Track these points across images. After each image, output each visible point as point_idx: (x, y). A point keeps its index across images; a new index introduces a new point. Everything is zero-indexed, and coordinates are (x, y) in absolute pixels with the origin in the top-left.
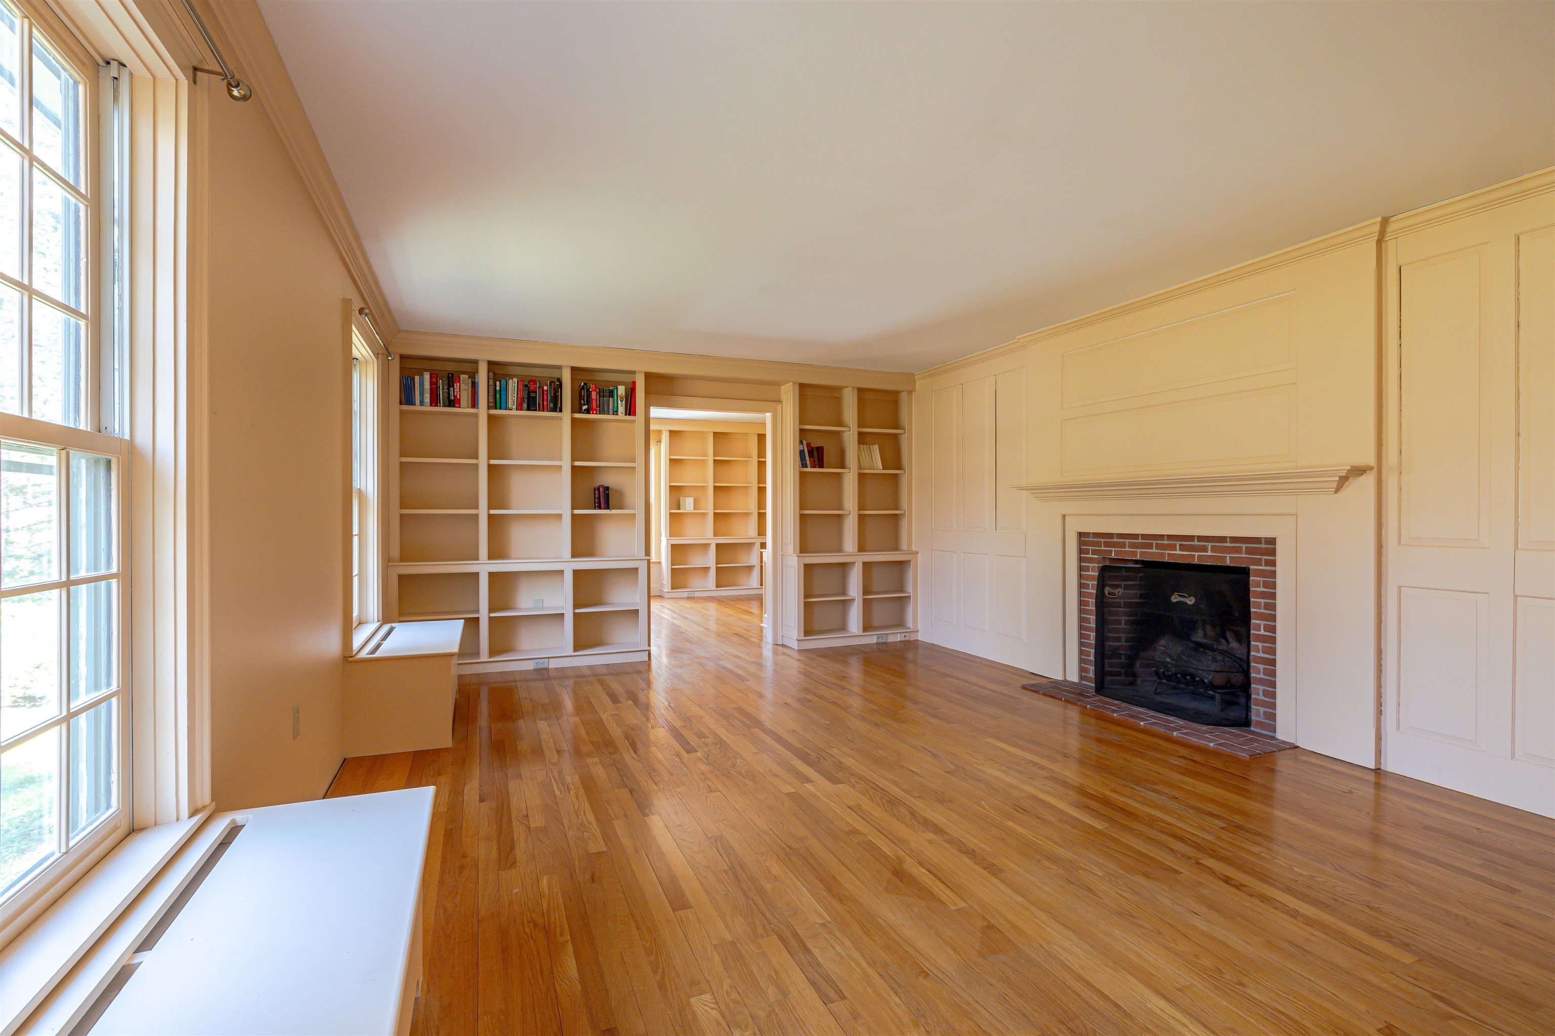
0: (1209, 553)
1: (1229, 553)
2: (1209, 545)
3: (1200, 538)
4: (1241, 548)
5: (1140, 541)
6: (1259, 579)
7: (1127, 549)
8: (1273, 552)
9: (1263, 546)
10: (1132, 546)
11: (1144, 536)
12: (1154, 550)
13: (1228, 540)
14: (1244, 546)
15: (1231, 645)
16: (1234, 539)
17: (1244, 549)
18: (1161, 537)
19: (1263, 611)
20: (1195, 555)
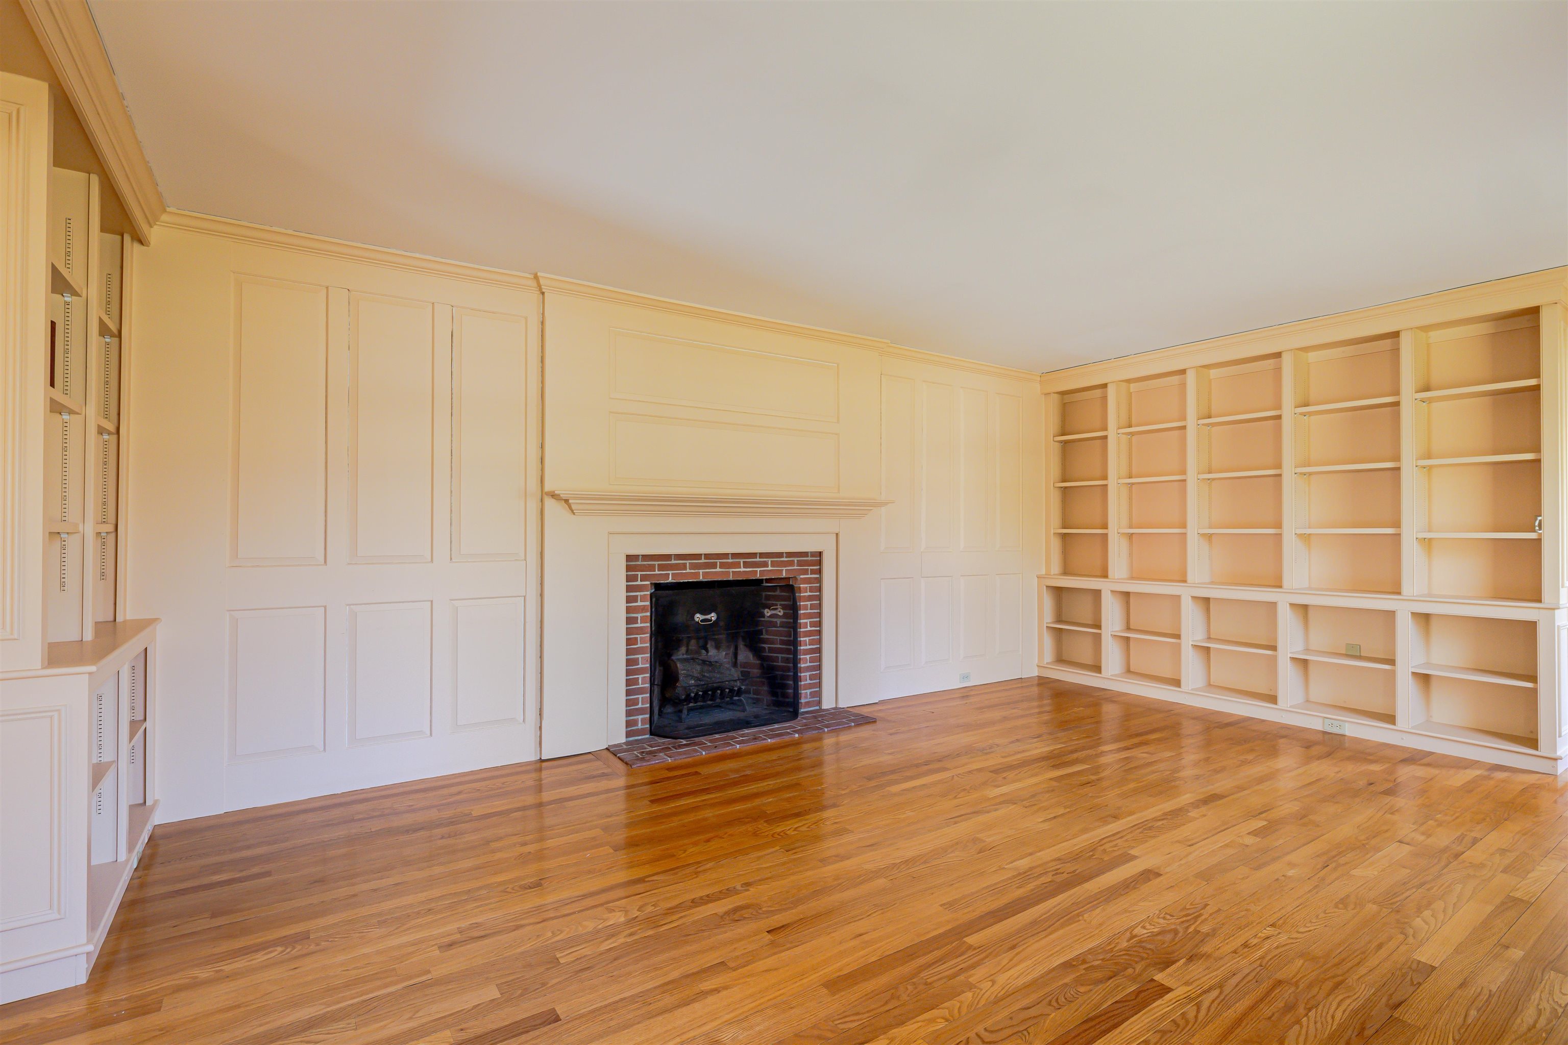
0: (770, 568)
1: (785, 567)
2: (769, 560)
3: (762, 555)
4: (793, 561)
5: (703, 561)
6: (807, 585)
7: (688, 571)
8: (820, 563)
9: (809, 558)
10: (693, 566)
11: (707, 556)
12: (718, 569)
13: (785, 555)
14: (796, 559)
15: (710, 654)
16: (790, 554)
17: (796, 562)
18: (726, 556)
19: (809, 611)
20: (757, 571)
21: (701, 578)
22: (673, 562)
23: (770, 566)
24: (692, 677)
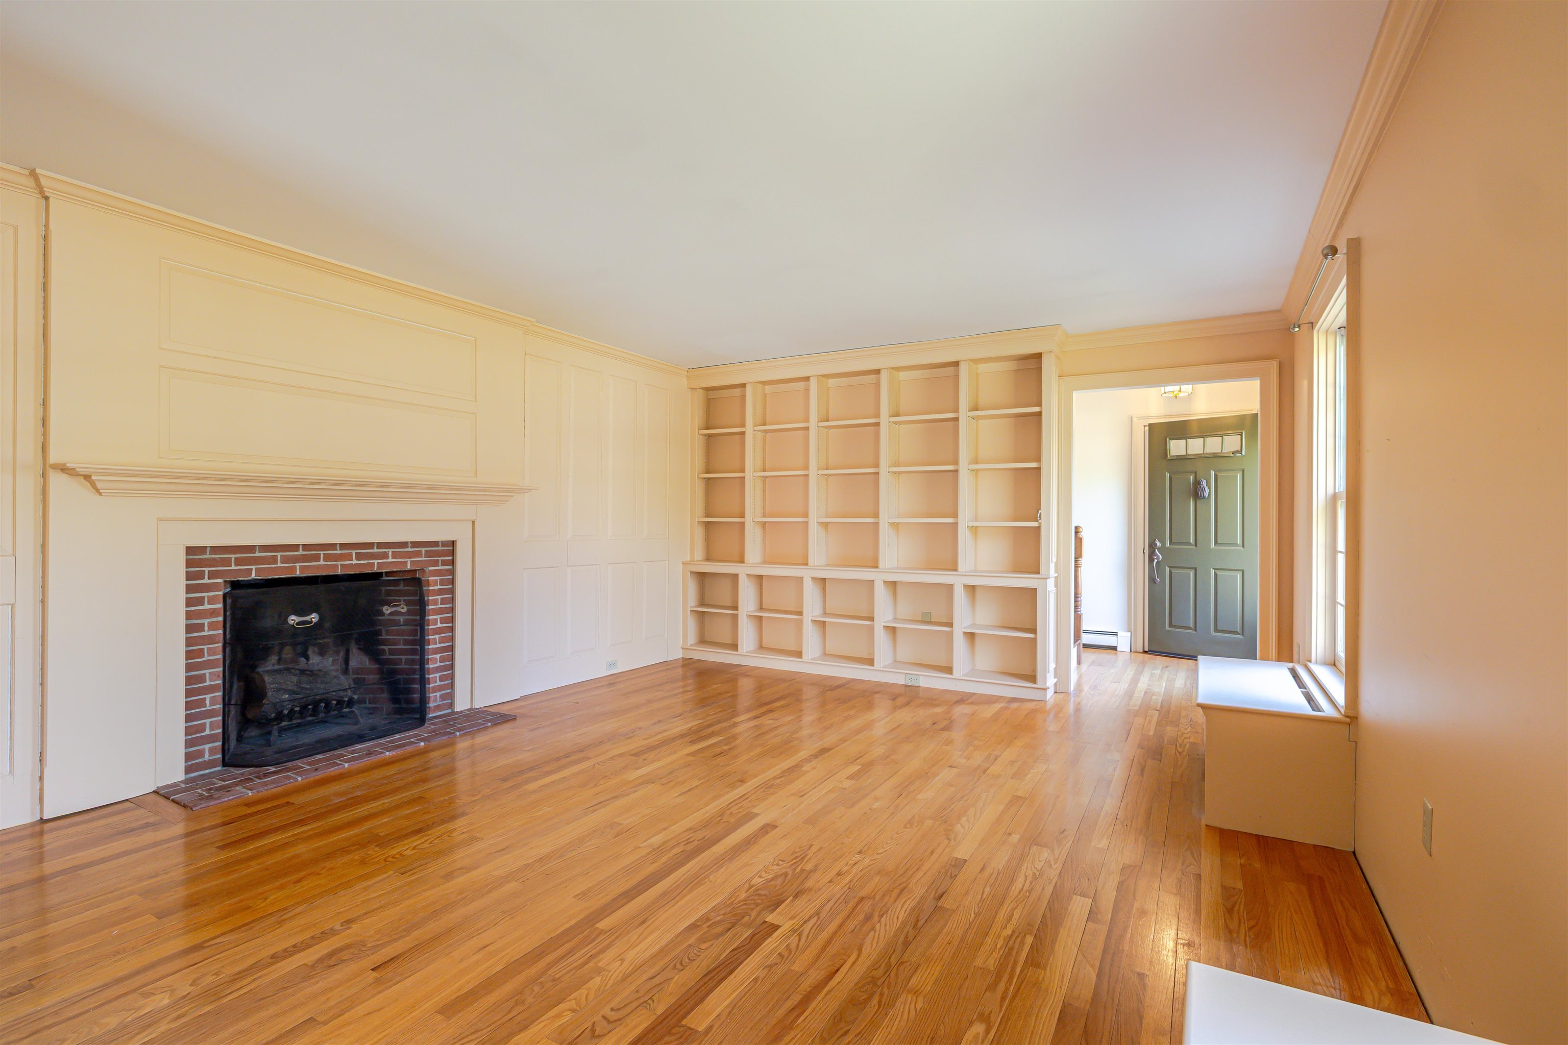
0: (390, 560)
1: (410, 558)
2: (390, 551)
3: (380, 545)
4: (421, 551)
5: (301, 552)
6: (436, 578)
7: (279, 565)
8: (453, 553)
9: (440, 548)
10: (285, 560)
11: (306, 547)
12: (322, 562)
13: (409, 545)
14: (423, 550)
15: (311, 662)
16: (415, 544)
17: (423, 552)
18: (332, 546)
19: (440, 606)
20: (374, 563)
21: (298, 573)
22: (257, 554)
23: (390, 558)
24: (286, 691)
